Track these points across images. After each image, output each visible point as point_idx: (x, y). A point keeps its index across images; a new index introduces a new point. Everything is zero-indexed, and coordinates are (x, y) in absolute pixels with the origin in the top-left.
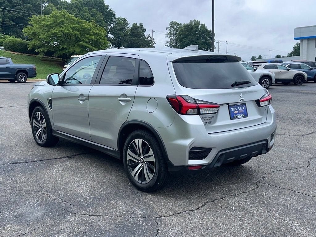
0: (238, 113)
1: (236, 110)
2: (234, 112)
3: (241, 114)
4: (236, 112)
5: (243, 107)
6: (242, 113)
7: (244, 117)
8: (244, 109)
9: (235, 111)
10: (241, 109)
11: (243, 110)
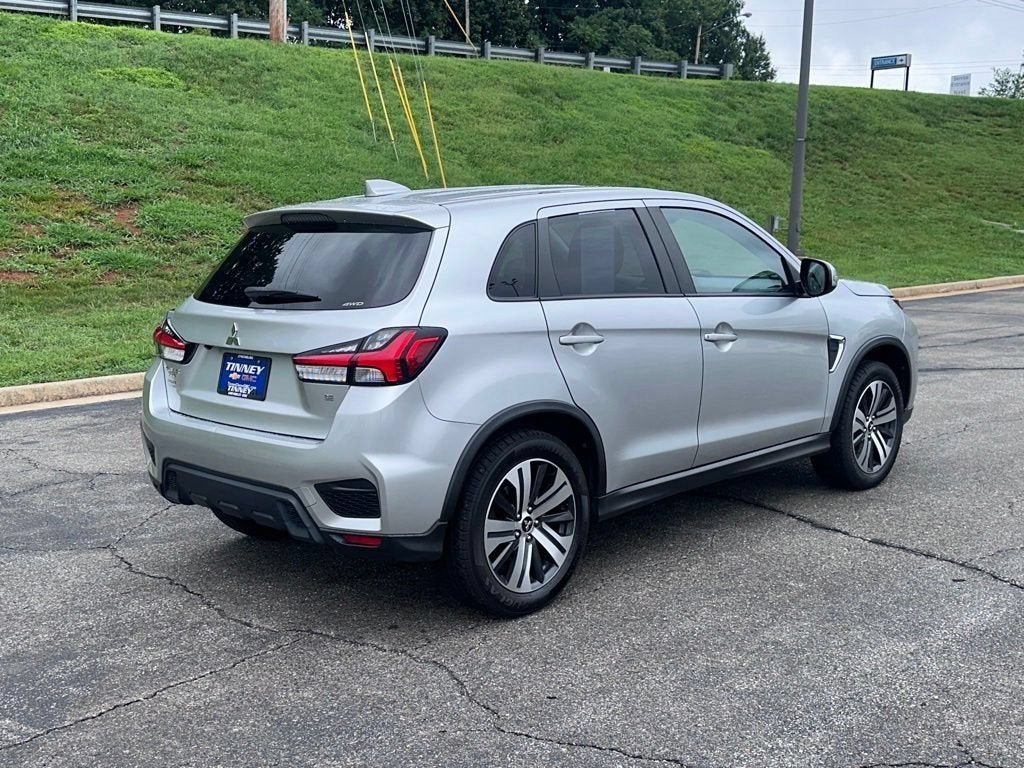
0: (240, 381)
1: (238, 370)
2: (231, 376)
3: (247, 386)
4: (234, 376)
5: (259, 368)
6: (250, 384)
7: (251, 396)
8: (258, 373)
9: (232, 372)
10: (251, 372)
11: (255, 375)
